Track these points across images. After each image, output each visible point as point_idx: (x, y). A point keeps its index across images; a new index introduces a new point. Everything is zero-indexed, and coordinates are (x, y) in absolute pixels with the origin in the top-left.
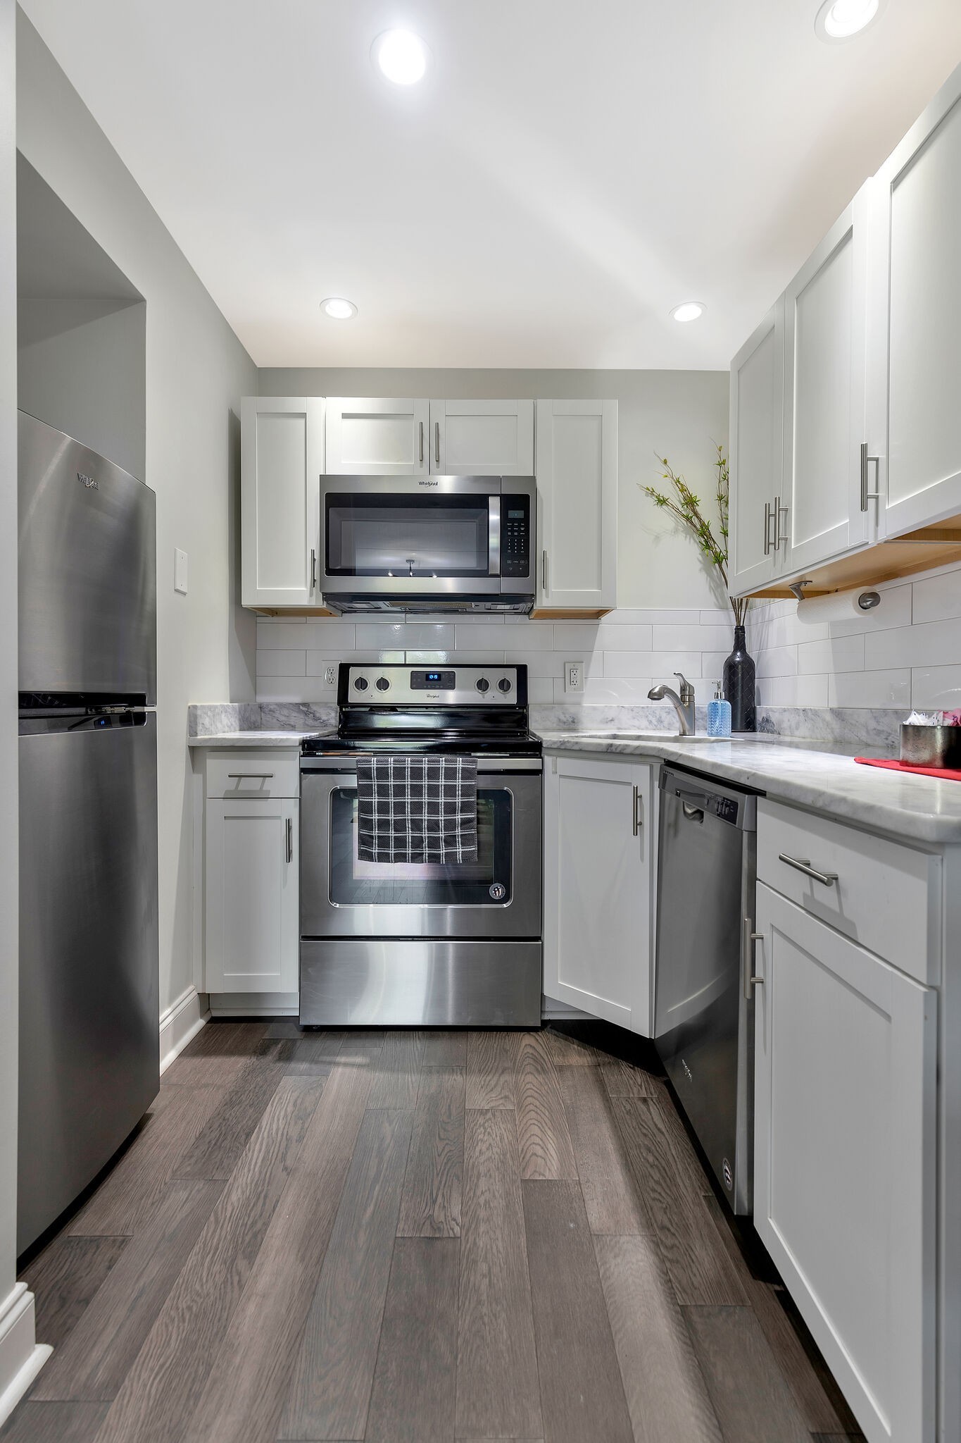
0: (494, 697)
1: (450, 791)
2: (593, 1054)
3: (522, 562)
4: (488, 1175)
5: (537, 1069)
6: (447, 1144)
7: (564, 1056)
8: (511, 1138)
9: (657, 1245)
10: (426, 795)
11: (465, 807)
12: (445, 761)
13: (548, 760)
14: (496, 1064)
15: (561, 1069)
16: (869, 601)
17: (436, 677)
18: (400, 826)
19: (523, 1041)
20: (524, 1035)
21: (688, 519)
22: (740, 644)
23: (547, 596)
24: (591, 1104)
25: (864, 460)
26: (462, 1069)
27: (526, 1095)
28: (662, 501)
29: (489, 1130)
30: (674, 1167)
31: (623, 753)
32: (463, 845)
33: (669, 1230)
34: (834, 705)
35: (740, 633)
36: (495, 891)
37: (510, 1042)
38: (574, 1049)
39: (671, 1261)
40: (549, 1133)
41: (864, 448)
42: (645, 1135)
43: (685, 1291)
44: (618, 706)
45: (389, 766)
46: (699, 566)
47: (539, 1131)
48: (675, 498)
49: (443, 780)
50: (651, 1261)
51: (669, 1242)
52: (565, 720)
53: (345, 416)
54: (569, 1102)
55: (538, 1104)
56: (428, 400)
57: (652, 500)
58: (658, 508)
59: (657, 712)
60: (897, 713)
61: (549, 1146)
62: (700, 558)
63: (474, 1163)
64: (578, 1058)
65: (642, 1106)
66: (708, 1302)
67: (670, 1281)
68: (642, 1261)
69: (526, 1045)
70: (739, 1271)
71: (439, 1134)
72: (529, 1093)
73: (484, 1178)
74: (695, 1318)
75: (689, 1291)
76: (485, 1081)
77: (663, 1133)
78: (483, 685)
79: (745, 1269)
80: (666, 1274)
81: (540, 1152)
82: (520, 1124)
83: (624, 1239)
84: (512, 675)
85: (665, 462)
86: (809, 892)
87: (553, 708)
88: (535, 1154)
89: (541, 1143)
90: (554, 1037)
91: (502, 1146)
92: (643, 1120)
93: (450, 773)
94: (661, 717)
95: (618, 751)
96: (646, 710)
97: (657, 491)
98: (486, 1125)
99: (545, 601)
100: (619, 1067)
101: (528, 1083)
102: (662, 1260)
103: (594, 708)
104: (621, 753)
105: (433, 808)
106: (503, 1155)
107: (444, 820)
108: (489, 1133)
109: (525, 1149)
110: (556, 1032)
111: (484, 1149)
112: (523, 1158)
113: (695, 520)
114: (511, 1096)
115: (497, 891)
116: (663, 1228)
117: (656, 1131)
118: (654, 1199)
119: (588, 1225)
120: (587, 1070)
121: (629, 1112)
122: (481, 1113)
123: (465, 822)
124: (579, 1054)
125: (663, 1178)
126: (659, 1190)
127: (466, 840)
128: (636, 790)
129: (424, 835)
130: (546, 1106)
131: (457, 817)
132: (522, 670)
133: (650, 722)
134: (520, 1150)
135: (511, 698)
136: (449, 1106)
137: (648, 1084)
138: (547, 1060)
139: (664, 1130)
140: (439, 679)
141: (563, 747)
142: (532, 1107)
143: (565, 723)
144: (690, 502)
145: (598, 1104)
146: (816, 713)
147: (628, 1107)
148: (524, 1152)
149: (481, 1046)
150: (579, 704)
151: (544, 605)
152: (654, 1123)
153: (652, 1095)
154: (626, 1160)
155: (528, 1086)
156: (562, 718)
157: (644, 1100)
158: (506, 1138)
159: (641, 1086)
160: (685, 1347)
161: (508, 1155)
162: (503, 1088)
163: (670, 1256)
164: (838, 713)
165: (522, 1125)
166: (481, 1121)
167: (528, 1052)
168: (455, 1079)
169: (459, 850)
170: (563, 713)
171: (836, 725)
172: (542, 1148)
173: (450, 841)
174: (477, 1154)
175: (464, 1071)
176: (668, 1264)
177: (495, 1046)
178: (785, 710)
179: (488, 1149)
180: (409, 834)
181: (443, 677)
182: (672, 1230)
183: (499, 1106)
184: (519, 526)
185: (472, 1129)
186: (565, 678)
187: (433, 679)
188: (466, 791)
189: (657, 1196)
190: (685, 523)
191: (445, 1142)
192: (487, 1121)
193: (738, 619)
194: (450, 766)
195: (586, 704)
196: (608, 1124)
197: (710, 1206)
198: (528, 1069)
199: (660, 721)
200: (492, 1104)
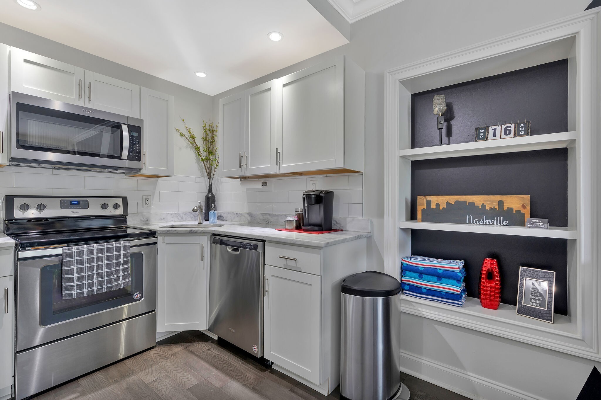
0: (110, 211)
1: (118, 257)
2: (182, 345)
3: (137, 155)
4: (174, 395)
5: (165, 359)
6: (149, 397)
7: (171, 351)
8: (173, 382)
9: (237, 380)
10: (105, 260)
11: (125, 263)
12: (115, 244)
13: (160, 238)
14: (146, 365)
15: (174, 355)
16: (264, 184)
17: (76, 202)
18: (90, 277)
19: (151, 353)
20: (149, 351)
21: (192, 143)
22: (210, 190)
23: (145, 169)
24: (192, 359)
25: (277, 152)
26: (132, 374)
27: (167, 368)
28: (182, 135)
29: (162, 384)
30: (229, 361)
31: (197, 233)
32: (123, 279)
33: (238, 375)
34: (248, 212)
35: (210, 186)
36: (136, 296)
37: (146, 356)
38: (173, 347)
39: (243, 381)
40: (185, 373)
41: (277, 149)
42: (216, 358)
43: (250, 384)
44: (166, 213)
45: (84, 249)
46: (195, 161)
47: (181, 375)
48: (187, 135)
49: (114, 252)
50: (239, 384)
51: (240, 377)
52: (143, 220)
53: (26, 61)
54: (185, 362)
55: (174, 368)
56: (83, 69)
57: (179, 134)
58: (180, 138)
59: (181, 215)
60: (269, 215)
61: (188, 377)
62: (196, 158)
63: (165, 396)
64: (177, 349)
65: (209, 351)
66: (257, 383)
67: (246, 385)
68: (236, 385)
69: (153, 354)
70: (259, 373)
71: (143, 397)
72: (168, 367)
73: (173, 397)
74: (256, 388)
75: (251, 384)
76: (146, 372)
77: (220, 355)
78: (105, 206)
79: (260, 372)
80: (244, 384)
81: (186, 380)
82: (173, 377)
83: (228, 384)
84: (120, 202)
85: (183, 120)
86: (286, 264)
87: (138, 215)
88: (185, 381)
89: (184, 377)
90: (162, 347)
91: (171, 385)
92: (212, 355)
93: (118, 249)
94: (182, 217)
95: (194, 232)
96: (177, 214)
97: (181, 131)
98: (160, 384)
99: (144, 172)
100: (194, 345)
101: (165, 364)
102: (241, 382)
103: (156, 214)
104: (196, 233)
105: (109, 266)
106: (174, 387)
107: (115, 270)
108: (163, 385)
109: (180, 382)
110: (162, 345)
111: (165, 390)
112: (182, 384)
113: (194, 144)
114: (161, 371)
115: (137, 295)
116: (236, 376)
117: (218, 355)
118: (229, 371)
119: (216, 387)
120: (183, 351)
121: (206, 355)
122: (154, 382)
123: (125, 270)
124: (177, 347)
125: (228, 365)
126: (229, 368)
127: (124, 277)
128: (202, 245)
129: (104, 279)
130: (177, 367)
131: (120, 268)
132: (125, 200)
133: (179, 219)
134: (179, 383)
135: (119, 212)
136: (138, 387)
137: (207, 345)
138: (166, 355)
139: (220, 354)
140: (79, 203)
141: (168, 232)
142: (173, 370)
143: (143, 221)
144: (192, 137)
145: (195, 358)
146: (241, 214)
147: (205, 354)
148: (181, 383)
149: (133, 363)
150: (149, 213)
151: (144, 173)
152: (216, 354)
153: (209, 347)
154: (215, 367)
155: (165, 365)
156: (143, 219)
157: (209, 350)
158: (171, 383)
159: (205, 347)
160: (258, 394)
161: (176, 387)
162: (156, 371)
163: (242, 380)
164: (250, 214)
165: (174, 377)
166: (156, 384)
167: (156, 356)
168: (132, 378)
169: (121, 282)
170: (143, 217)
171: (249, 218)
172: (186, 378)
173: (117, 279)
174: (164, 393)
175: (134, 374)
176: (243, 382)
177: (140, 360)
178: (229, 213)
179: (167, 389)
180: (95, 280)
181: (81, 202)
182: (239, 375)
183: (159, 376)
184: (136, 139)
185: (155, 387)
186: (143, 202)
187: (75, 204)
188: (125, 256)
189: (230, 370)
190: (190, 144)
191: (148, 397)
192: (159, 382)
193: (210, 182)
194: (118, 246)
195: (153, 212)
196: (202, 361)
197: (244, 364)
198: (161, 360)
199: (182, 218)
200: (156, 377)
